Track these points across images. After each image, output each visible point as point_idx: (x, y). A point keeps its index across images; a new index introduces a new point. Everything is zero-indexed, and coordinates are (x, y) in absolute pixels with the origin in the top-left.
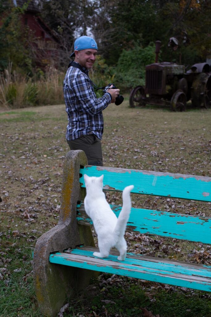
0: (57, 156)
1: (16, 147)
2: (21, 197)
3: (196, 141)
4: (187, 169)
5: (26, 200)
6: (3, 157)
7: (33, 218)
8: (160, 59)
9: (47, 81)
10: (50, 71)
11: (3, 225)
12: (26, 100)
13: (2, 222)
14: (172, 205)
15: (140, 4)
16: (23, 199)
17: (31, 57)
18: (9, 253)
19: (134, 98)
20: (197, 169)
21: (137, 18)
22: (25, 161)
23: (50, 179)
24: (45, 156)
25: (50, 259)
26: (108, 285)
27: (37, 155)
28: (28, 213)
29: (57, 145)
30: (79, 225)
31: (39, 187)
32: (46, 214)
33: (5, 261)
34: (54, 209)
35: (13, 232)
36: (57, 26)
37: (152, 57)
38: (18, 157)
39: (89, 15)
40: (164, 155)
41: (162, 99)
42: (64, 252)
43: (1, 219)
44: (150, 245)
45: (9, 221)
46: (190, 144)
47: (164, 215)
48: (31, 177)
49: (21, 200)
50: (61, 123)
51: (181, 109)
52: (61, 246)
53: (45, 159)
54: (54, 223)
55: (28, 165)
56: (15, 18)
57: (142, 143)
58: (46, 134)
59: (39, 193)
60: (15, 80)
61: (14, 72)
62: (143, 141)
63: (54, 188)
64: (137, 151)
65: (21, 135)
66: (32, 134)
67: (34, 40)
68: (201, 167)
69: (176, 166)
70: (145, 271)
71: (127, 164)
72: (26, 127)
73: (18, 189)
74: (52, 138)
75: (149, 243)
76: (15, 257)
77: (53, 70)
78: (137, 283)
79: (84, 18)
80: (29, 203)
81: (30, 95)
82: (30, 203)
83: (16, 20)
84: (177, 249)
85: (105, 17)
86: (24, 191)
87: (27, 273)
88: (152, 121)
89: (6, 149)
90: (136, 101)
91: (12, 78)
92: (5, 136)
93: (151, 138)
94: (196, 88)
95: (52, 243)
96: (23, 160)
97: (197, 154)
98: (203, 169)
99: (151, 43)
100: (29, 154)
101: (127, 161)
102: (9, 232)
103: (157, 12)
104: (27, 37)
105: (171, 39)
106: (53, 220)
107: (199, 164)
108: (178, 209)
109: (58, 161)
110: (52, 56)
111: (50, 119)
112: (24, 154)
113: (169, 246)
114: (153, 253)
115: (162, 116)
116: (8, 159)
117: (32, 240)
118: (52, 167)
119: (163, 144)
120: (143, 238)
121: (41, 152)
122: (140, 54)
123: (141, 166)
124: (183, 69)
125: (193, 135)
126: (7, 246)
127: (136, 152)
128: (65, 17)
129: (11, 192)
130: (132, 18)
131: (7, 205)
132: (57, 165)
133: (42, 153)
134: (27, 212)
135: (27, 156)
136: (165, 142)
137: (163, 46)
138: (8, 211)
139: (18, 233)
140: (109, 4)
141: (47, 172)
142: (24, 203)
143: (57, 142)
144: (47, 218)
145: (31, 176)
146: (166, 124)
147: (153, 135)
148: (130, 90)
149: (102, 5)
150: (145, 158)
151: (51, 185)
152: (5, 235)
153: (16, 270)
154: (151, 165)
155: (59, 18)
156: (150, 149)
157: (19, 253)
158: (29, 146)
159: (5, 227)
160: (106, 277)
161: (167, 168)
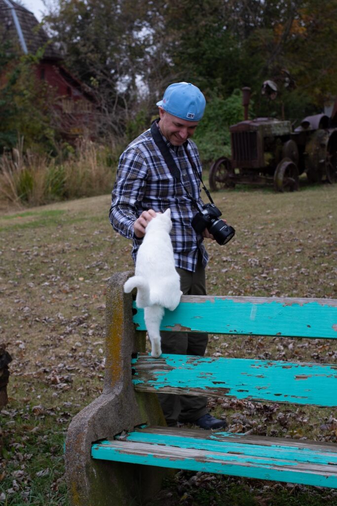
0: (99, 279)
1: (35, 268)
2: (45, 349)
3: (319, 236)
4: (309, 282)
5: (53, 352)
6: (15, 286)
7: (65, 383)
8: (252, 113)
9: (79, 161)
10: (83, 144)
11: (17, 397)
12: (48, 192)
13: (16, 392)
14: (289, 344)
15: (214, 34)
16: (49, 351)
17: (54, 127)
18: (28, 444)
19: (215, 176)
20: (324, 282)
21: (211, 56)
22: (49, 289)
23: (90, 316)
24: (81, 279)
25: (92, 452)
26: (191, 487)
27: (69, 279)
28: (58, 375)
29: (99, 260)
30: (137, 392)
31: (73, 331)
32: (85, 373)
33: (22, 458)
34: (98, 365)
35: (33, 408)
36: (90, 77)
37: (239, 111)
38: (39, 284)
39: (138, 57)
40: (270, 264)
41: (260, 174)
42: (115, 439)
43: (15, 388)
44: (257, 414)
45: (27, 391)
46: (310, 241)
47: (273, 366)
48: (61, 316)
49: (45, 353)
50: (104, 224)
51: (291, 187)
52: (110, 429)
53: (82, 284)
54: (99, 388)
55: (54, 295)
56: (25, 71)
57: (233, 246)
58: (81, 243)
59: (74, 340)
60: (30, 163)
61: (28, 151)
62: (235, 243)
63: (97, 330)
64: (227, 261)
65: (42, 248)
66: (60, 246)
67: (56, 101)
68: (331, 279)
69: (291, 280)
70: (249, 462)
71: (212, 282)
72: (50, 235)
73: (40, 336)
74: (91, 250)
75: (256, 411)
76: (38, 451)
77: (87, 143)
78: (239, 481)
79: (130, 63)
80: (57, 358)
81: (53, 185)
82: (60, 358)
83: (27, 73)
84: (301, 417)
85: (162, 59)
86: (50, 339)
87: (57, 476)
88: (246, 211)
89: (19, 272)
90: (219, 181)
91: (25, 161)
92: (17, 252)
93: (247, 237)
94: (312, 154)
95: (94, 425)
96: (45, 288)
97: (322, 257)
98: (334, 281)
99: (235, 90)
100: (56, 278)
101: (212, 277)
102: (28, 409)
103: (242, 44)
104: (46, 97)
105: (265, 83)
106: (98, 383)
107: (327, 274)
108: (298, 350)
109: (102, 285)
110: (85, 123)
111: (87, 219)
112: (48, 279)
113: (289, 414)
114: (262, 428)
115: (262, 200)
116: (23, 289)
117: (66, 420)
118: (93, 296)
119: (266, 245)
120: (244, 404)
121: (74, 274)
122: (220, 108)
123: (235, 284)
124: (288, 126)
125: (314, 227)
126: (25, 432)
127: (224, 262)
128: (102, 63)
129: (29, 341)
130: (204, 57)
131: (23, 364)
132: (100, 292)
133: (77, 274)
134: (55, 373)
135: (52, 281)
136: (270, 242)
137: (255, 93)
138: (25, 374)
139: (42, 409)
140: (166, 39)
141: (85, 305)
142: (50, 358)
143: (99, 256)
144: (87, 381)
145: (60, 314)
146: (268, 214)
147: (250, 233)
148: (210, 164)
149: (156, 41)
150: (240, 271)
151: (92, 326)
152: (21, 415)
153: (39, 473)
154: (250, 282)
155: (92, 65)
156: (247, 255)
157: (45, 443)
158: (55, 265)
159: (20, 400)
160: (188, 475)
161: (275, 284)
